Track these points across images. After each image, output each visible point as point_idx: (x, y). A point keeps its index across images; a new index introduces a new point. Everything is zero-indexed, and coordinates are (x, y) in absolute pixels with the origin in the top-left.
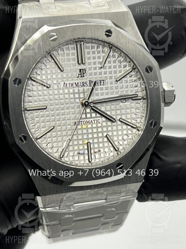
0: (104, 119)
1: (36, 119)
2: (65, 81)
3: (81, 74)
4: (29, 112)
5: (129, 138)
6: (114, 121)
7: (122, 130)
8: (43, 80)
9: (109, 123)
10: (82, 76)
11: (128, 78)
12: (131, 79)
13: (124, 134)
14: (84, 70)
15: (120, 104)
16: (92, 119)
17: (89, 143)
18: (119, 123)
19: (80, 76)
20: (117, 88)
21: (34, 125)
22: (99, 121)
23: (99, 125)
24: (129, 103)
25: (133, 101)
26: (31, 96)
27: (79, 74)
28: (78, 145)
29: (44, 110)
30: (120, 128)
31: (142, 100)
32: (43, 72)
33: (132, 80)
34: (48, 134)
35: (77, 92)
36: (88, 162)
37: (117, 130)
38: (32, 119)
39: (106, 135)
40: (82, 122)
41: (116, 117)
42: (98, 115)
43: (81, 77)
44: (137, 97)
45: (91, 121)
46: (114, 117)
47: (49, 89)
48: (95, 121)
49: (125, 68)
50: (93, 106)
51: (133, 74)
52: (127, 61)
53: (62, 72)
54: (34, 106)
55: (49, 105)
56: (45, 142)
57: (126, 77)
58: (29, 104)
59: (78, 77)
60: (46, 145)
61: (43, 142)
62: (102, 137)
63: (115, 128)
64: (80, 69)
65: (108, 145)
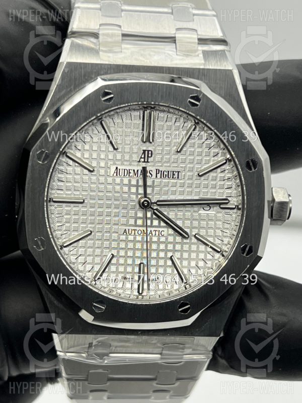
0: (171, 231)
1: (65, 217)
2: (118, 165)
3: (144, 158)
4: (56, 204)
5: (207, 265)
6: (187, 236)
7: (198, 252)
8: (84, 158)
9: (179, 239)
10: (146, 161)
11: (218, 174)
12: (222, 175)
13: (200, 258)
14: (150, 152)
15: (200, 212)
16: (153, 229)
17: (142, 265)
18: (194, 240)
19: (143, 160)
20: (198, 186)
21: (61, 224)
22: (163, 233)
23: (163, 239)
24: (214, 212)
25: (221, 210)
26: (63, 181)
27: (141, 158)
28: (126, 265)
29: (80, 205)
30: (194, 247)
31: (235, 211)
32: (87, 147)
33: (224, 177)
34: (80, 241)
35: (135, 184)
36: (138, 294)
37: (190, 251)
38: (59, 215)
39: (171, 257)
40: (136, 232)
41: (191, 231)
42: (162, 224)
43: (144, 162)
44: (226, 204)
45: (151, 231)
46: (188, 230)
47: (92, 173)
48: (157, 233)
49: (216, 158)
50: (157, 209)
51: (227, 168)
52: (220, 147)
53: (115, 151)
54: (65, 196)
55: (88, 197)
56: (75, 253)
57: (215, 171)
58: (58, 192)
59: (139, 161)
60: (76, 257)
61: (71, 253)
62: (165, 258)
63: (186, 247)
64: (145, 149)
65: (173, 271)
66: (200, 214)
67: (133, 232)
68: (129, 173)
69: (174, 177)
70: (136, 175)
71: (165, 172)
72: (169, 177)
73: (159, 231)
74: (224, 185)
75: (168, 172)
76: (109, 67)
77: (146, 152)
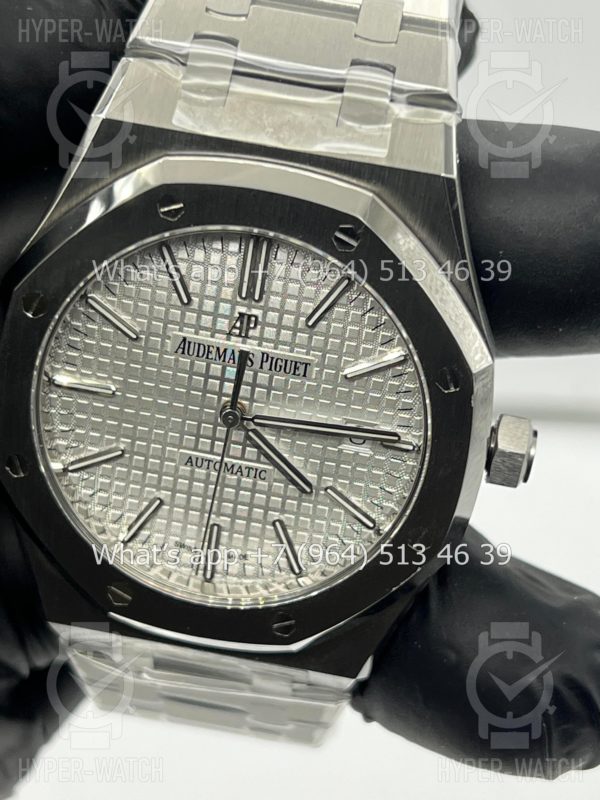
1: (76, 416)
3: (241, 328)
4: (60, 391)
6: (308, 490)
7: (330, 518)
10: (243, 334)
11: (388, 379)
12: (395, 382)
13: (331, 532)
14: (253, 319)
16: (244, 465)
17: (216, 527)
18: (322, 498)
19: (237, 331)
20: (344, 397)
21: (67, 429)
22: (263, 474)
23: (262, 484)
24: (370, 452)
25: (383, 450)
26: (77, 349)
28: (185, 523)
29: (107, 399)
30: (322, 511)
32: (130, 291)
33: (399, 386)
34: (104, 465)
37: (314, 517)
38: (65, 411)
39: (275, 521)
40: (211, 464)
41: (318, 480)
42: (262, 458)
43: (240, 335)
44: (395, 442)
45: (240, 467)
46: (311, 477)
47: (135, 344)
48: (252, 473)
49: (386, 348)
50: (253, 431)
51: (407, 370)
53: (183, 307)
55: (124, 387)
56: (91, 485)
57: (382, 373)
58: (66, 367)
59: (230, 333)
60: (91, 493)
61: (84, 483)
62: (264, 522)
63: (307, 508)
66: (340, 451)
67: (206, 464)
68: (208, 352)
69: (297, 373)
70: (222, 358)
71: (279, 361)
72: (288, 371)
73: (256, 470)
74: (396, 401)
75: (286, 361)
76: (189, 138)
77: (246, 317)
